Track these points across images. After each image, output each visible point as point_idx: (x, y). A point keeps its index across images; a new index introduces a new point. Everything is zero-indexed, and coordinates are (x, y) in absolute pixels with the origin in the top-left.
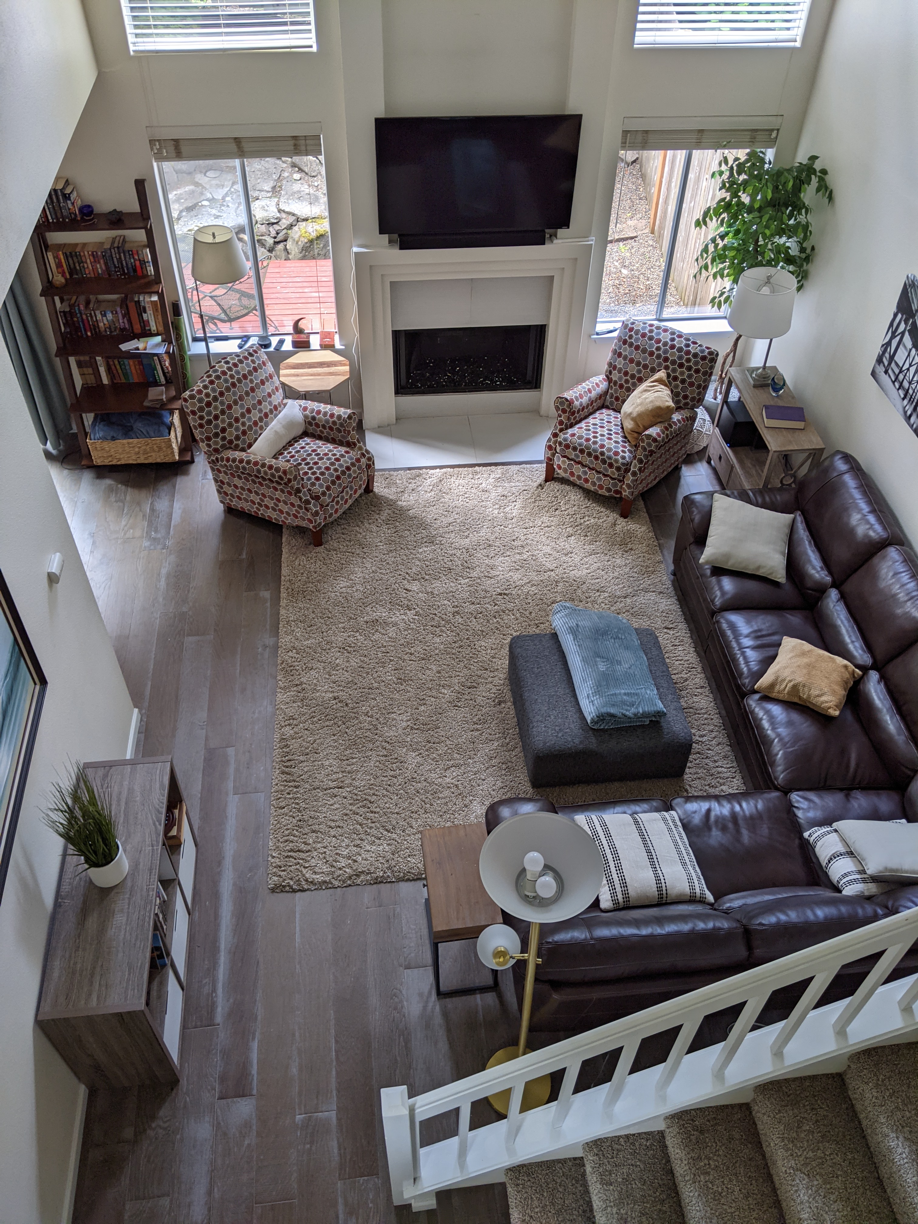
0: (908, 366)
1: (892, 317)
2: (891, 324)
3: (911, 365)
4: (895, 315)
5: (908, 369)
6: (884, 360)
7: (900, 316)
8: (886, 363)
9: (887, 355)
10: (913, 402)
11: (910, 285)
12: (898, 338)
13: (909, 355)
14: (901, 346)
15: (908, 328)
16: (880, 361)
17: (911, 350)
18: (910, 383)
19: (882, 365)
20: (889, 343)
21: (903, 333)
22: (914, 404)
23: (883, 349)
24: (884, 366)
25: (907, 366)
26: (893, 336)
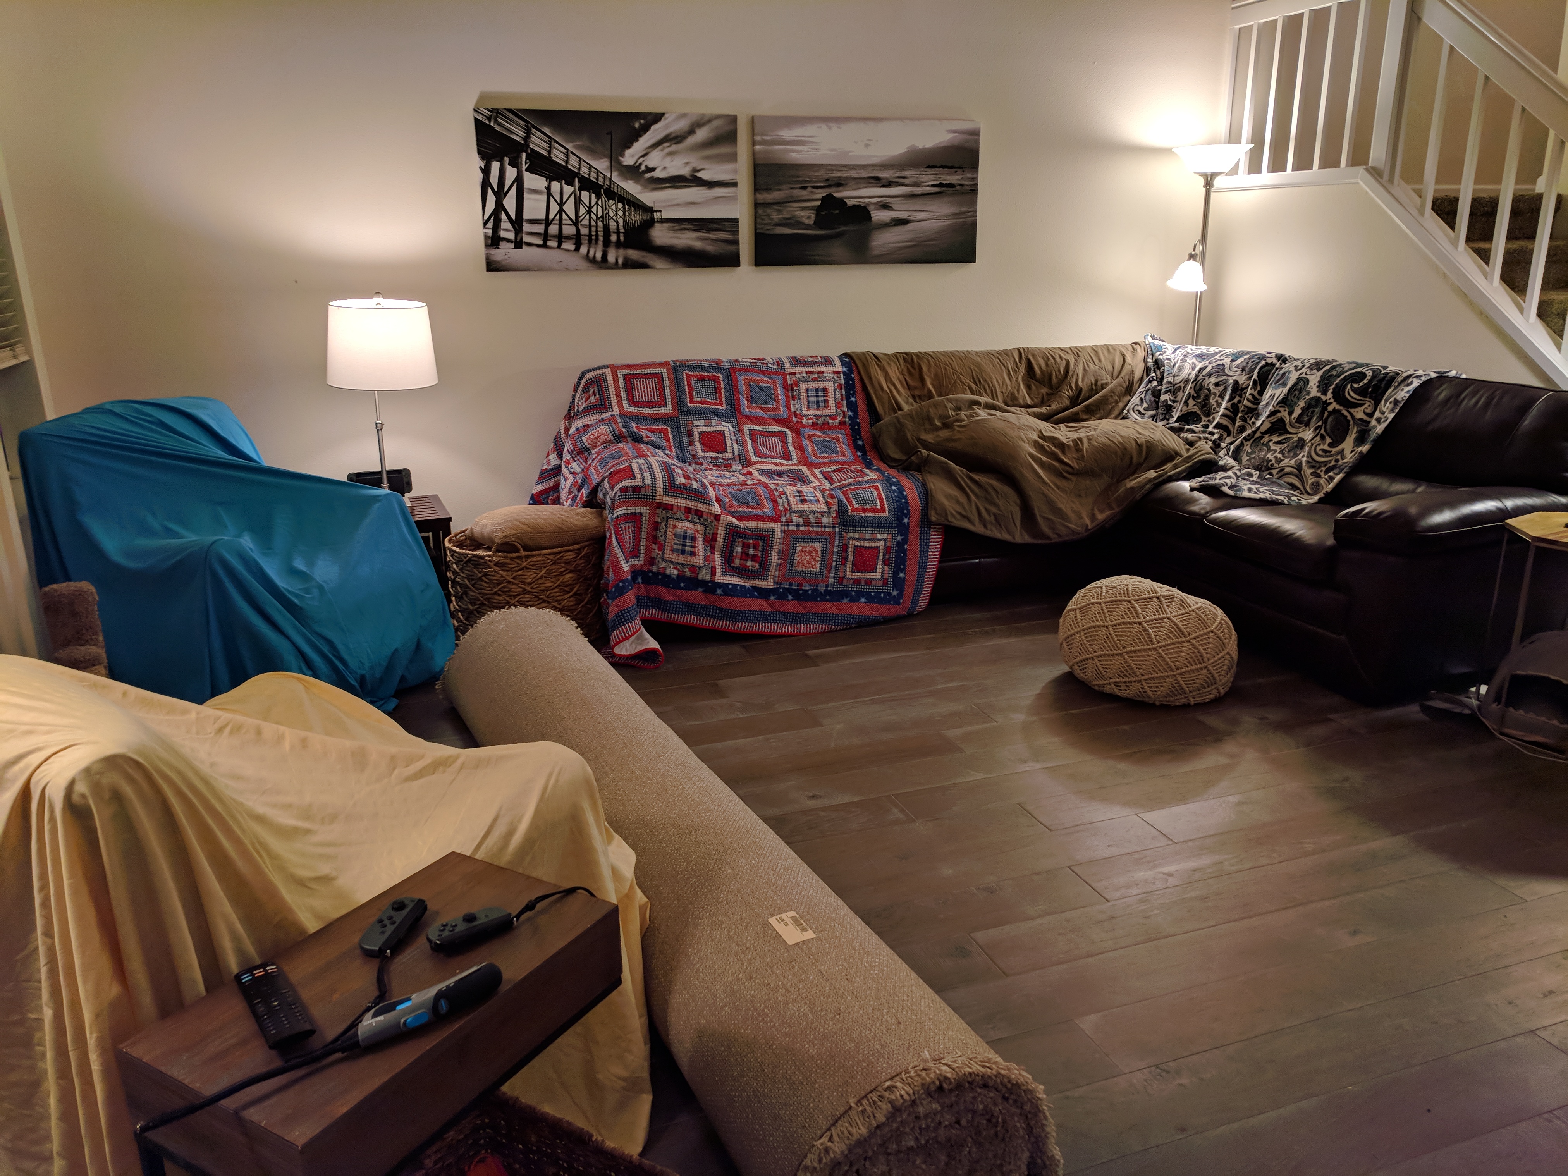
0: (558, 208)
1: (480, 176)
2: (485, 184)
3: (561, 204)
4: (486, 171)
5: (561, 211)
6: (503, 234)
7: (495, 166)
8: (511, 235)
9: (505, 224)
10: (597, 240)
11: (489, 119)
12: (514, 191)
13: (549, 195)
14: (526, 196)
15: (524, 167)
16: (494, 241)
17: (548, 189)
18: (576, 223)
19: (503, 244)
20: (500, 207)
21: (519, 180)
22: (601, 238)
23: (490, 225)
24: (509, 241)
25: (554, 208)
26: (500, 194)
